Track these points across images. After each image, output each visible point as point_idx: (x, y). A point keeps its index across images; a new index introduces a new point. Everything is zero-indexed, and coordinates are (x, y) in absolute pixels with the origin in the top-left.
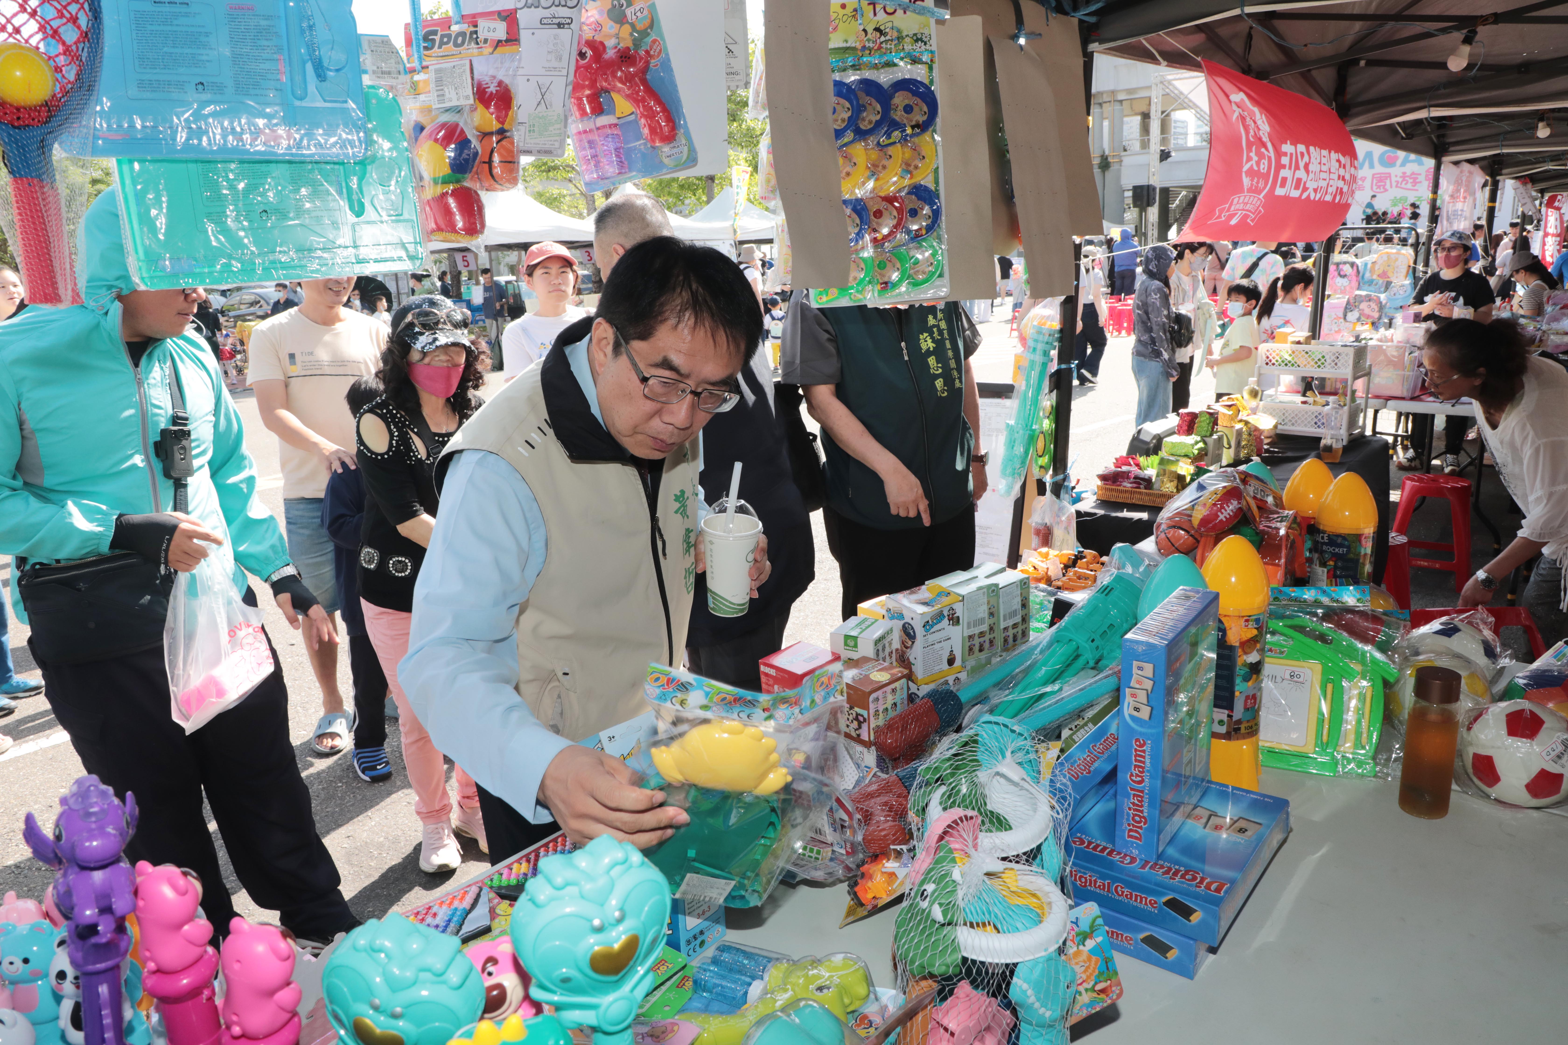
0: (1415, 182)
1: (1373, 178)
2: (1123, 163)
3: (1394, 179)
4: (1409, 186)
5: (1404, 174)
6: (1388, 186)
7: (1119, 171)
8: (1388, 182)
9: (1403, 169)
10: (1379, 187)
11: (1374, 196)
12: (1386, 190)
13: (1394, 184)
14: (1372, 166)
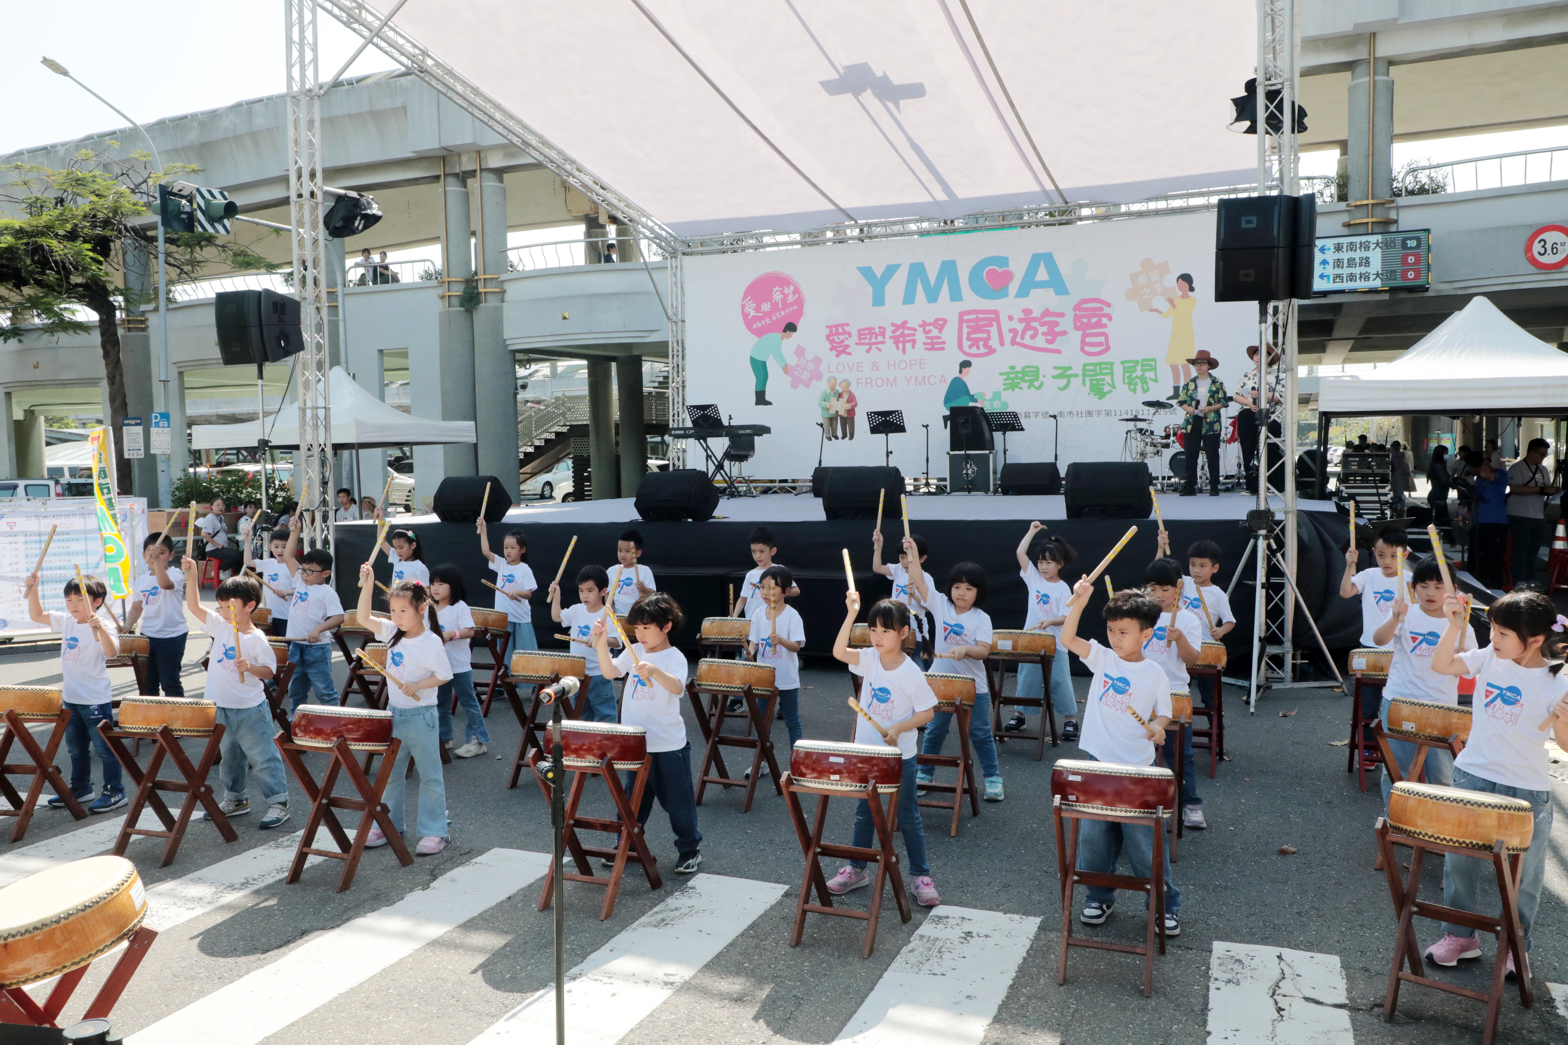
0: (1053, 335)
1: (961, 321)
2: (507, 297)
3: (1006, 325)
4: (1040, 341)
5: (1027, 317)
6: (994, 342)
7: (499, 311)
8: (994, 330)
9: (1024, 303)
10: (975, 343)
11: (965, 365)
12: (992, 351)
13: (1008, 337)
14: (956, 295)
